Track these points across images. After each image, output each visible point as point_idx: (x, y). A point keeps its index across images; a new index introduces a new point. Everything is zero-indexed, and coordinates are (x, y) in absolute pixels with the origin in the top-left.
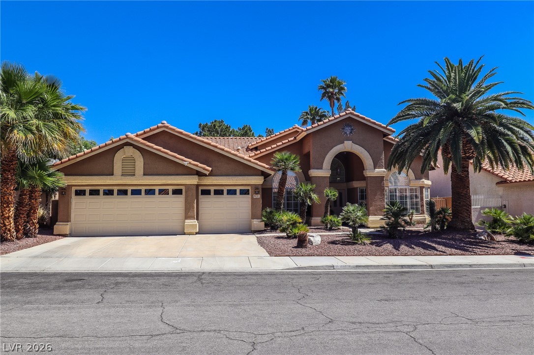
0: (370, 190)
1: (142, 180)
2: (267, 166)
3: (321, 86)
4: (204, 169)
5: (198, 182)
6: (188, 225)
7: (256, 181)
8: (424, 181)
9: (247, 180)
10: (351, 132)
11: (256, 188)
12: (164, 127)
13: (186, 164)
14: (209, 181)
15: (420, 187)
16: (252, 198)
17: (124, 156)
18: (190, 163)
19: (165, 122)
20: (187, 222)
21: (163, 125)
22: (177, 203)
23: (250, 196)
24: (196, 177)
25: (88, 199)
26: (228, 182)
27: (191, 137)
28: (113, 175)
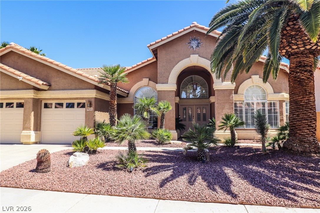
0: (217, 103)
5: (34, 96)
7: (88, 95)
8: (283, 95)
9: (81, 94)
10: (198, 46)
11: (89, 101)
12: (11, 47)
13: (20, 79)
14: (47, 95)
15: (280, 101)
16: (86, 111)
20: (23, 133)
24: (32, 91)
26: (64, 95)
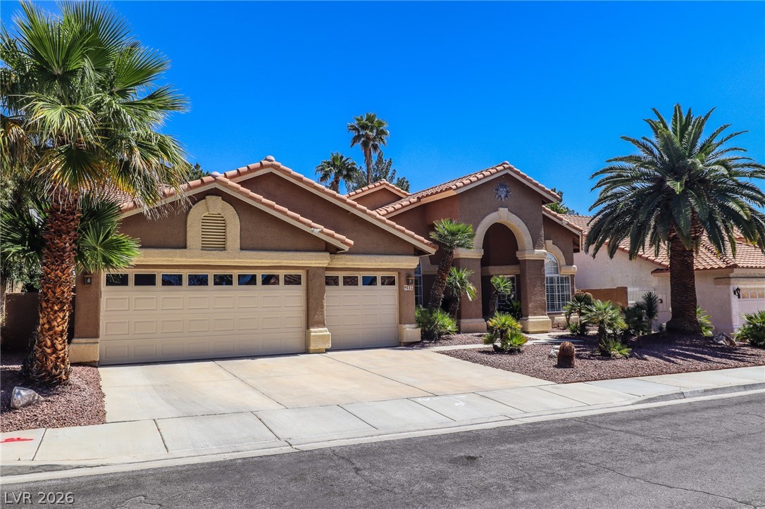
1: (239, 258)
2: (426, 241)
3: (352, 126)
4: (343, 242)
5: (326, 264)
6: (316, 336)
7: (408, 264)
8: (575, 268)
9: (396, 261)
11: (407, 275)
12: (273, 166)
13: (316, 232)
14: (348, 263)
15: (571, 275)
16: (401, 290)
17: (206, 214)
18: (322, 232)
19: (272, 158)
20: (314, 332)
21: (270, 163)
22: (291, 299)
23: (395, 287)
24: (327, 254)
25: (132, 292)
26: (369, 264)
27: (316, 188)
28: (185, 247)
